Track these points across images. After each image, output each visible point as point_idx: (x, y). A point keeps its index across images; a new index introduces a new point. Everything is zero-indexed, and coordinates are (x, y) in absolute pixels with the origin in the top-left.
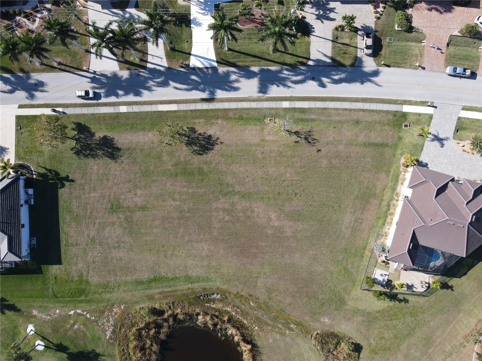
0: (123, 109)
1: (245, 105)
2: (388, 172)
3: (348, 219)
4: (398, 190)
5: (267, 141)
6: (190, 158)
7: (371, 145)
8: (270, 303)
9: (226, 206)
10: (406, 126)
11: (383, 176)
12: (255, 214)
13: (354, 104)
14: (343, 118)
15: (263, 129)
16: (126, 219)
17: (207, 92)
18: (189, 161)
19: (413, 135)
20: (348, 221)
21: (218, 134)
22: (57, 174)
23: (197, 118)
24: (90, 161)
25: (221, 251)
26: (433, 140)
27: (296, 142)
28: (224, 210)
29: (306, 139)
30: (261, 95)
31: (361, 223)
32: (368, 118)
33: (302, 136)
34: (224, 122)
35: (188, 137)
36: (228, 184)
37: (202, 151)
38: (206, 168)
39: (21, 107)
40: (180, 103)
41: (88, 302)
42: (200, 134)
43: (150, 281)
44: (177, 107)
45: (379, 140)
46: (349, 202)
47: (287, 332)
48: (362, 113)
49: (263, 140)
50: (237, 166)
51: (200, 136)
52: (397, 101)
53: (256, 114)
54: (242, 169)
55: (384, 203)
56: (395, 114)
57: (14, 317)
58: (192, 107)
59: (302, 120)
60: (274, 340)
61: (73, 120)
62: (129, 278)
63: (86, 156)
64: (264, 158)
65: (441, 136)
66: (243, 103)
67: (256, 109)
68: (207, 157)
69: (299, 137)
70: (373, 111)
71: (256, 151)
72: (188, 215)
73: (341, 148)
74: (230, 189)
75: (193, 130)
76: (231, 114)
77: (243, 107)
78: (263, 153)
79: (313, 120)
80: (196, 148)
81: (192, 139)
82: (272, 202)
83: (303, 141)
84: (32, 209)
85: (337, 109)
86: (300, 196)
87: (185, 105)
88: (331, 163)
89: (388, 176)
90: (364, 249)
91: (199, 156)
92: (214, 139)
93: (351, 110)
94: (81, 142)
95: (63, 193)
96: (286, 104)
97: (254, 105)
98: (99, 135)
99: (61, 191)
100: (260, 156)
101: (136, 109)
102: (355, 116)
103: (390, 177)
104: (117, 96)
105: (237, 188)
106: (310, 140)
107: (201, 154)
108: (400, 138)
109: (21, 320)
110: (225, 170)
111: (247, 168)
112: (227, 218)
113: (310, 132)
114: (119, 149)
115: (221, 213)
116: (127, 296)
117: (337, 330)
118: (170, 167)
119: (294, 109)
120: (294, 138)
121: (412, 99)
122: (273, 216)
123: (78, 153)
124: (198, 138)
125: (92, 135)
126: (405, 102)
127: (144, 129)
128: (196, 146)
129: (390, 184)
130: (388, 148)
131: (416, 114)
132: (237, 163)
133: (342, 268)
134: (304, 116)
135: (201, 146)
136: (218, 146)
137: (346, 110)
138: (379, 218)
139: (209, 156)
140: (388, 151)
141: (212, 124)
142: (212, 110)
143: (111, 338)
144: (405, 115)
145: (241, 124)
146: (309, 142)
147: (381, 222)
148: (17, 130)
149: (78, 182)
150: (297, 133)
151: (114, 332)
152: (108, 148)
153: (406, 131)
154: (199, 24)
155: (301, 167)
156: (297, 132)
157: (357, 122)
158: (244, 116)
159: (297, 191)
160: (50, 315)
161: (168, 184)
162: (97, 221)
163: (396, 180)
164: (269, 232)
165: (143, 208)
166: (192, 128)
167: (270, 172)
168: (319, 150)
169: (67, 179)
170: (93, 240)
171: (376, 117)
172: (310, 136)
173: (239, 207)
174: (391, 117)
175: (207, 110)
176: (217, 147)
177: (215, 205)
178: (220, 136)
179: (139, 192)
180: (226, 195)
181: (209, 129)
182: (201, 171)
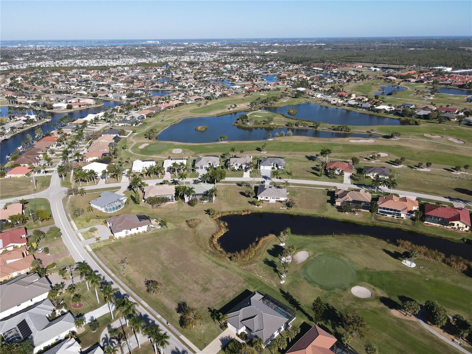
0: (159, 316)
7: (112, 250)
8: (195, 240)
9: (171, 265)
10: (98, 247)
11: (123, 242)
12: (167, 258)
13: (98, 261)
14: (107, 260)
15: (130, 274)
16: (206, 284)
19: (101, 244)
20: (147, 240)
22: (212, 315)
23: (141, 293)
25: (190, 257)
26: (99, 240)
28: (173, 265)
30: (114, 283)
31: (145, 238)
32: (102, 255)
34: (136, 285)
36: (162, 269)
37: (154, 282)
38: (162, 278)
39: (194, 352)
42: (148, 287)
43: (223, 266)
45: (109, 249)
46: (140, 243)
47: (200, 233)
49: (134, 271)
52: (89, 253)
53: (124, 279)
54: (152, 269)
56: (95, 252)
57: (286, 289)
58: (137, 297)
59: (116, 268)
60: (206, 234)
62: (228, 271)
64: (142, 267)
65: (96, 239)
66: (122, 285)
67: (122, 281)
70: (98, 257)
71: (140, 270)
72: (185, 271)
73: (120, 254)
75: (148, 290)
76: (131, 285)
77: (124, 284)
79: (114, 266)
82: (158, 257)
85: (104, 263)
88: (128, 253)
89: (121, 241)
90: (153, 233)
92: (146, 282)
95: (218, 308)
96: (113, 275)
97: (120, 282)
98: (179, 315)
101: (155, 312)
102: (104, 258)
104: (153, 322)
105: (161, 266)
106: (123, 262)
108: (104, 246)
109: (284, 286)
110: (157, 273)
111: (150, 269)
112: (176, 262)
113: (120, 264)
114: (179, 304)
115: (175, 265)
116: (235, 268)
117: (187, 227)
119: (113, 272)
121: (85, 251)
122: (163, 254)
125: (181, 317)
126: (88, 251)
127: (162, 304)
130: (111, 246)
131: (91, 248)
132: (151, 272)
133: (165, 234)
134: (114, 269)
136: (148, 280)
137: (102, 261)
139: (155, 279)
141: (140, 287)
142: (133, 291)
143: (255, 263)
144: (94, 250)
145: (133, 280)
148: (208, 344)
149: (208, 306)
151: (252, 264)
152: (182, 308)
153: (100, 246)
154: (92, 317)
155: (137, 258)
157: (106, 257)
158: (128, 282)
159: (147, 254)
160: (270, 281)
161: (179, 283)
162: (217, 291)
163: (122, 239)
164: (170, 252)
165: (196, 282)
167: (146, 263)
168: (125, 258)
170: (227, 287)
171: (100, 254)
173: (168, 262)
174: (97, 252)
175: (135, 293)
177: (174, 267)
178: (143, 282)
179: (191, 288)
180: (166, 267)
181: (143, 287)
182: (164, 278)
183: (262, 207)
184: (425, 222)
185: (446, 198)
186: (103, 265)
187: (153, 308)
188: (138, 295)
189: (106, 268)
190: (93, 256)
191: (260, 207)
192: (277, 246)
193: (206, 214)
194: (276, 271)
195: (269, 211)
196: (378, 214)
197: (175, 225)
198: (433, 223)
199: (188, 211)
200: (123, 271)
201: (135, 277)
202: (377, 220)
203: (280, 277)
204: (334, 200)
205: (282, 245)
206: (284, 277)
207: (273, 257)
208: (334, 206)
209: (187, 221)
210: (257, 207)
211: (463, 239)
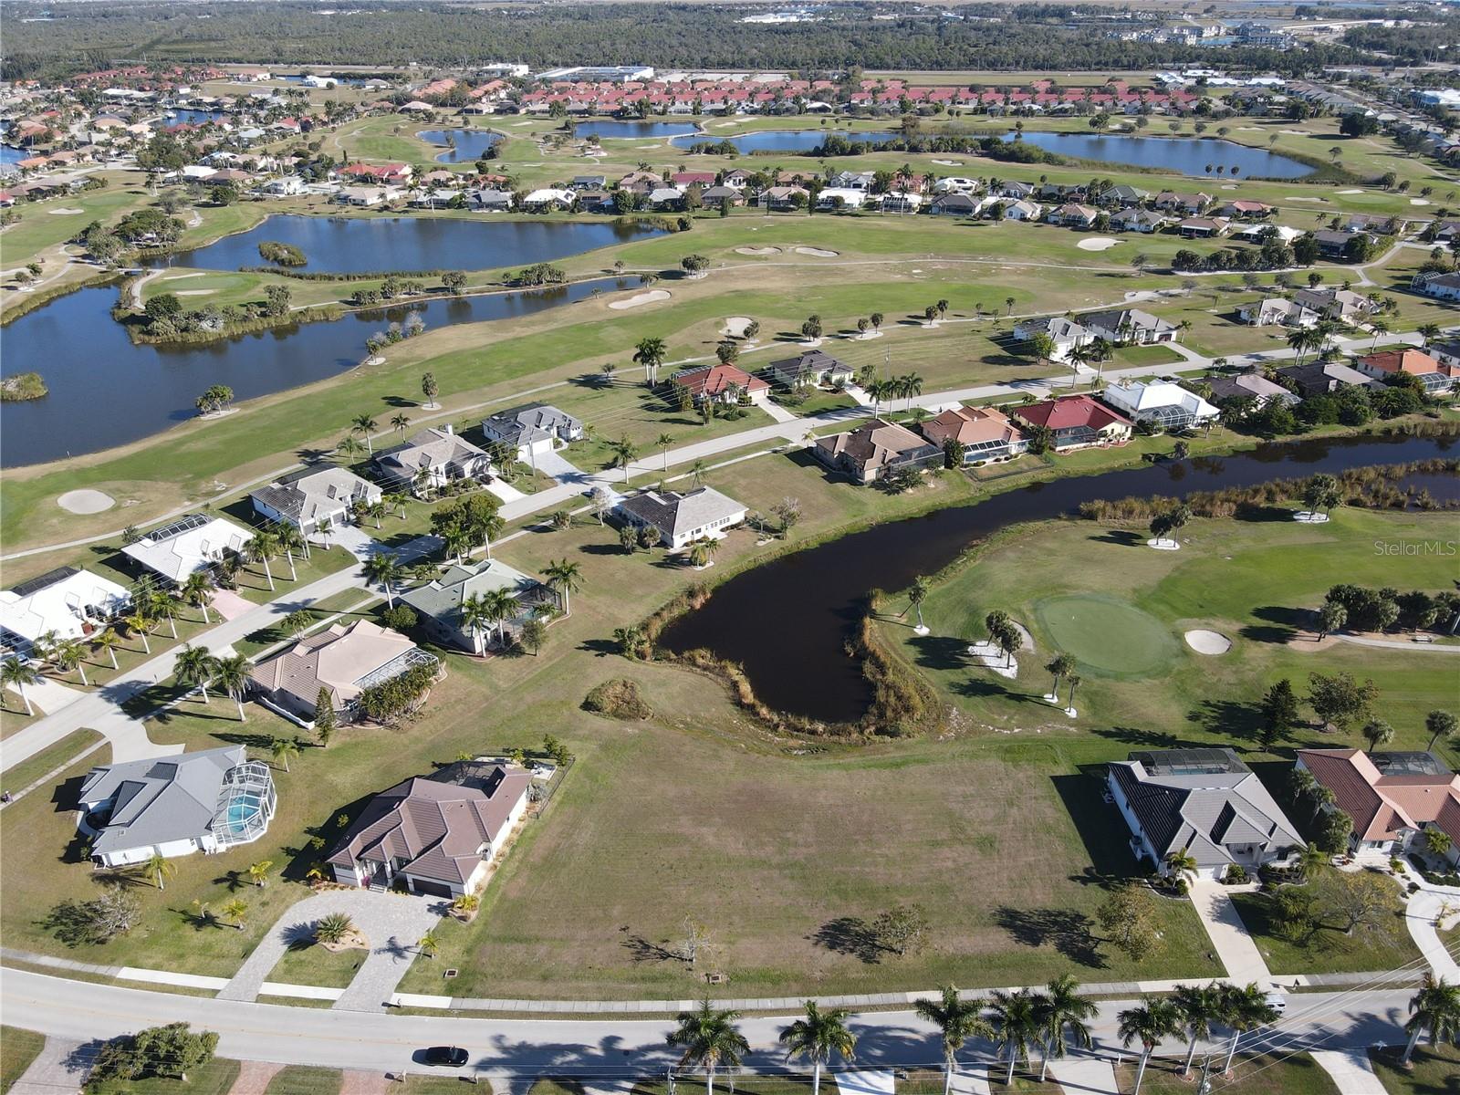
1: (768, 1003)
2: (503, 899)
3: (584, 837)
4: (490, 875)
5: (724, 942)
7: (527, 940)
8: (714, 746)
9: (791, 850)
10: (452, 973)
11: (513, 895)
12: (742, 840)
13: (546, 1010)
14: (574, 984)
15: (731, 962)
16: (962, 830)
18: (864, 910)
19: (443, 957)
20: (583, 835)
21: (818, 951)
22: (1105, 887)
23: (862, 980)
24: (1051, 905)
25: (795, 796)
26: (406, 948)
27: (667, 941)
28: (796, 844)
29: (647, 947)
31: (562, 833)
32: (522, 985)
33: (655, 951)
34: (808, 973)
35: (875, 945)
36: (793, 878)
37: (843, 925)
38: (835, 899)
40: (902, 1004)
41: (995, 742)
42: (852, 951)
43: (905, 763)
45: (508, 948)
46: (579, 859)
47: (688, 719)
48: (534, 994)
49: (730, 942)
50: (777, 904)
51: (851, 947)
52: (459, 1015)
53: (744, 986)
54: (768, 899)
55: (518, 857)
56: (469, 993)
57: (1102, 724)
58: (876, 998)
59: (654, 980)
60: (708, 711)
61: (1112, 972)
62: (940, 765)
63: (1060, 914)
64: (729, 916)
65: (390, 955)
66: (773, 1007)
67: (747, 997)
68: (835, 916)
69: (661, 950)
70: (511, 998)
71: (742, 927)
72: (858, 837)
73: (583, 934)
74: (787, 871)
75: (868, 959)
76: (795, 987)
77: (773, 1000)
78: (731, 924)
79: (634, 980)
80: (857, 929)
81: (866, 943)
82: (713, 856)
83: (653, 943)
84: (1128, 832)
85: (582, 999)
86: (663, 865)
88: (604, 910)
89: (504, 894)
90: (561, 803)
91: (849, 917)
92: (822, 943)
93: (556, 998)
94: (1080, 935)
95: (1083, 861)
97: (751, 1004)
98: (1048, 948)
99: (1089, 863)
100: (736, 919)
102: (550, 987)
103: (500, 892)
105: (775, 873)
106: (639, 946)
107: (844, 919)
108: (469, 951)
109: (1090, 721)
110: (801, 899)
111: (759, 901)
112: (790, 835)
113: (638, 960)
114: (1002, 925)
115: (801, 841)
116: (936, 748)
117: (616, 722)
118: (901, 899)
119: (668, 997)
120: (669, 948)
121: (427, 1019)
122: (711, 839)
123: (1079, 918)
124: (856, 945)
125: (1062, 947)
126: (444, 1013)
127: (965, 958)
128: (857, 932)
129: (503, 882)
130: (496, 934)
131: (427, 993)
132: (778, 908)
133: (600, 782)
134: (650, 986)
135: (847, 932)
136: (816, 933)
137: (564, 999)
138: (531, 838)
139: (830, 917)
140: (495, 931)
141: (832, 970)
142: (836, 993)
143: (950, 708)
144: (450, 991)
145: (775, 970)
146: (641, 942)
147: (530, 833)
148: (1214, 951)
149: (1062, 876)
150: (665, 956)
151: (948, 714)
152: (1023, 927)
153: (453, 964)
155: (660, 904)
156: (665, 959)
157: (545, 978)
158: (769, 985)
159: (669, 871)
160: (1049, 727)
161: (900, 876)
162: (1011, 826)
163: (490, 890)
164: (717, 819)
165: (936, 844)
166: (869, 962)
167: (716, 896)
168: (624, 929)
169: (1084, 881)
170: (1011, 804)
171: (507, 986)
172: (638, 953)
173: (769, 849)
174: (478, 987)
175: (845, 993)
176: (817, 930)
177: (813, 850)
178: (812, 950)
179: (950, 864)
180: (793, 865)
181: (835, 961)
182: (843, 895)
183: (712, 563)
184: (1058, 449)
185: (1001, 384)
186: (593, 1006)
187: (967, 988)
188: (868, 992)
189: (618, 1006)
190: (493, 1012)
191: (707, 565)
192: (916, 641)
193: (602, 655)
194: (1020, 698)
195: (745, 565)
196: (966, 466)
197: (575, 738)
198: (1070, 447)
199: (530, 676)
200: (690, 970)
201: (762, 956)
202: (981, 480)
203: (1049, 705)
204: (844, 470)
205: (923, 631)
206: (1055, 700)
207: (960, 671)
208: (862, 484)
209: (588, 706)
210: (700, 568)
211: (1145, 457)
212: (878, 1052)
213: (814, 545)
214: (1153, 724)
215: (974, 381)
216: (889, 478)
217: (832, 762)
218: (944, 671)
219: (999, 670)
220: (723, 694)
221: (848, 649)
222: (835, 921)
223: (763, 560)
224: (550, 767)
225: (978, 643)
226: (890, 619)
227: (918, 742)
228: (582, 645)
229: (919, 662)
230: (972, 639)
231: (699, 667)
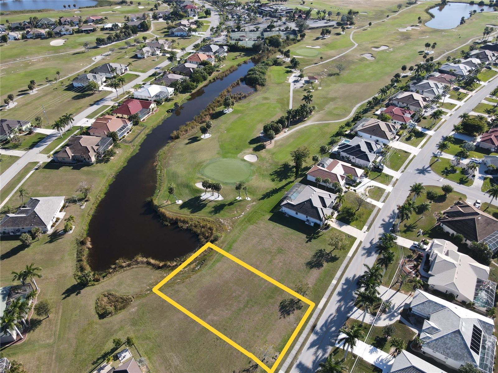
0: (334, 282)
6: (283, 296)
8: (170, 289)
9: (241, 298)
12: (224, 309)
16: (271, 252)
17: (319, 331)
18: (282, 296)
20: (174, 360)
21: (288, 319)
22: (315, 238)
24: (313, 253)
25: (219, 282)
27: (250, 362)
28: (240, 296)
29: (248, 370)
30: (298, 362)
31: (166, 368)
33: (251, 368)
35: (296, 303)
36: (253, 306)
37: (283, 305)
38: (271, 301)
39: (361, 242)
40: (321, 311)
41: (243, 221)
42: (294, 310)
44: (319, 309)
46: (185, 369)
47: (148, 288)
49: (266, 342)
50: (260, 318)
51: (292, 309)
54: (256, 319)
57: (258, 196)
58: (315, 316)
60: (152, 279)
61: (341, 258)
62: (240, 239)
63: (317, 253)
64: (254, 335)
66: (299, 346)
68: (277, 305)
69: (252, 366)
71: (262, 334)
72: (252, 278)
74: (249, 306)
77: (296, 344)
78: (258, 336)
80: (287, 303)
81: (294, 304)
83: (247, 367)
84: (303, 222)
86: (214, 341)
87: (319, 313)
90: (149, 358)
91: (281, 302)
92: (285, 316)
94: (326, 255)
97: (294, 352)
98: (325, 264)
99: (305, 236)
100: (257, 333)
101: (331, 288)
104: (344, 284)
105: (247, 309)
107: (281, 303)
109: (255, 198)
110: (263, 309)
111: (255, 322)
112: (234, 294)
114: (311, 268)
115: (240, 293)
116: (232, 235)
117: (123, 312)
123: (321, 251)
124: (292, 307)
125: (327, 261)
127: (316, 285)
128: (288, 304)
132: (262, 318)
133: (151, 337)
135: (286, 306)
139: (277, 307)
141: (296, 320)
143: (219, 220)
145: (285, 336)
146: (244, 370)
148: (349, 235)
149: (305, 244)
150: (256, 366)
151: (221, 222)
152: (315, 264)
159: (218, 341)
160: (249, 207)
162: (278, 241)
164: (208, 310)
166: (301, 308)
167: (243, 333)
169: (310, 240)
170: (270, 235)
173: (235, 304)
176: (279, 314)
177: (246, 293)
178: (285, 320)
179: (280, 264)
180: (248, 302)
181: (294, 317)
182: (271, 297)
183: (74, 227)
184: (141, 120)
185: (91, 105)
187: (325, 292)
191: (73, 229)
192: (182, 207)
193: (79, 293)
194: (231, 204)
195: (88, 219)
196: (120, 140)
197: (116, 332)
198: (144, 118)
199: (59, 327)
200: (267, 362)
201: (278, 336)
202: (131, 142)
203: (240, 201)
204: (79, 162)
205: (180, 202)
206: (241, 198)
207: (207, 207)
208: (93, 164)
209: (102, 316)
210: (71, 232)
211: (168, 112)
212: (333, 329)
213: (103, 196)
214: (268, 188)
215: (81, 108)
216: (100, 157)
217: (212, 262)
218: (203, 210)
219: (217, 199)
220: (148, 269)
221: (167, 223)
222: (279, 306)
223: (92, 212)
224: (125, 351)
225: (202, 195)
226: (164, 205)
227: (225, 236)
228: (64, 296)
229: (192, 212)
230: (198, 195)
231: (126, 267)
